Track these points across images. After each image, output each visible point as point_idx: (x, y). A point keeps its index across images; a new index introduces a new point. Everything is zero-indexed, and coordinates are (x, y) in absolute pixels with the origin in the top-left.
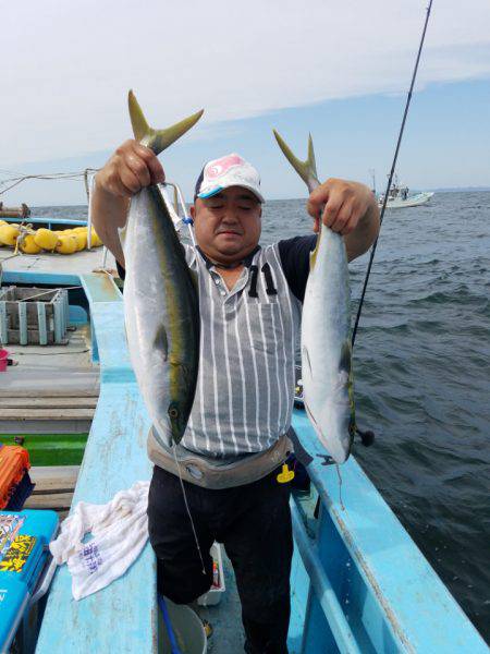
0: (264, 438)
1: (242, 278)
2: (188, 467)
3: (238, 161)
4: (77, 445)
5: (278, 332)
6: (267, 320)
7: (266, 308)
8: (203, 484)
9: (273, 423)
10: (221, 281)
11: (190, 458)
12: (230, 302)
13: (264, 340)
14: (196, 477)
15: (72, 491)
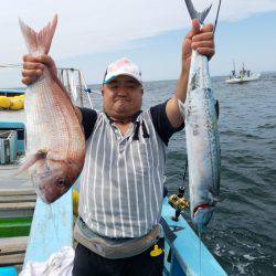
0: (143, 228)
1: (130, 129)
2: (95, 244)
3: (127, 62)
4: (26, 224)
5: (150, 161)
6: (143, 153)
7: (142, 147)
8: (104, 255)
9: (149, 218)
10: (118, 131)
11: (96, 239)
12: (123, 143)
13: (142, 166)
14: (99, 250)
15: (24, 252)
